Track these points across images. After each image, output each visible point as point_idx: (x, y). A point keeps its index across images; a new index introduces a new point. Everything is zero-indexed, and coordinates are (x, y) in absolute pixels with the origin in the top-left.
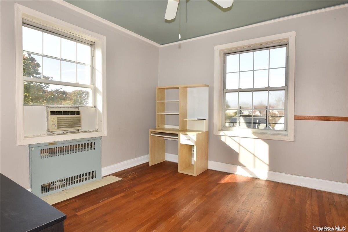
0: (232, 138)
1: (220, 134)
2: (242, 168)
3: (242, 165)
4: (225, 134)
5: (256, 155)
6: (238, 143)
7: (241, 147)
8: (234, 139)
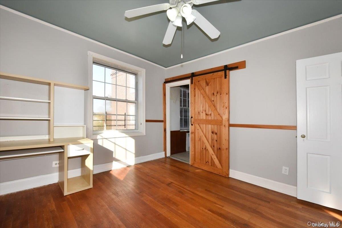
0: (108, 140)
1: (97, 138)
2: (118, 162)
3: (117, 160)
4: (103, 137)
5: (127, 149)
6: (113, 143)
7: (116, 146)
8: (110, 140)
